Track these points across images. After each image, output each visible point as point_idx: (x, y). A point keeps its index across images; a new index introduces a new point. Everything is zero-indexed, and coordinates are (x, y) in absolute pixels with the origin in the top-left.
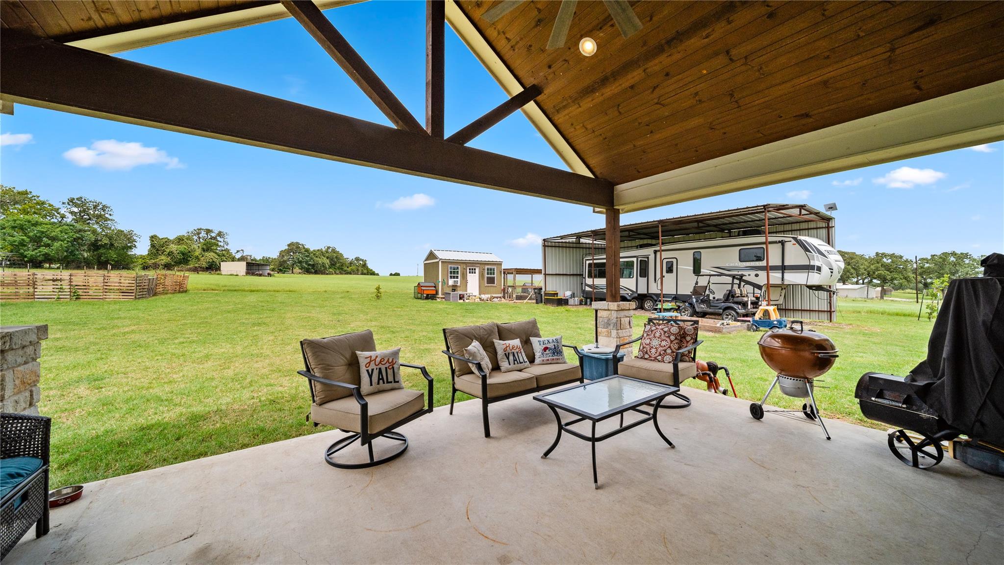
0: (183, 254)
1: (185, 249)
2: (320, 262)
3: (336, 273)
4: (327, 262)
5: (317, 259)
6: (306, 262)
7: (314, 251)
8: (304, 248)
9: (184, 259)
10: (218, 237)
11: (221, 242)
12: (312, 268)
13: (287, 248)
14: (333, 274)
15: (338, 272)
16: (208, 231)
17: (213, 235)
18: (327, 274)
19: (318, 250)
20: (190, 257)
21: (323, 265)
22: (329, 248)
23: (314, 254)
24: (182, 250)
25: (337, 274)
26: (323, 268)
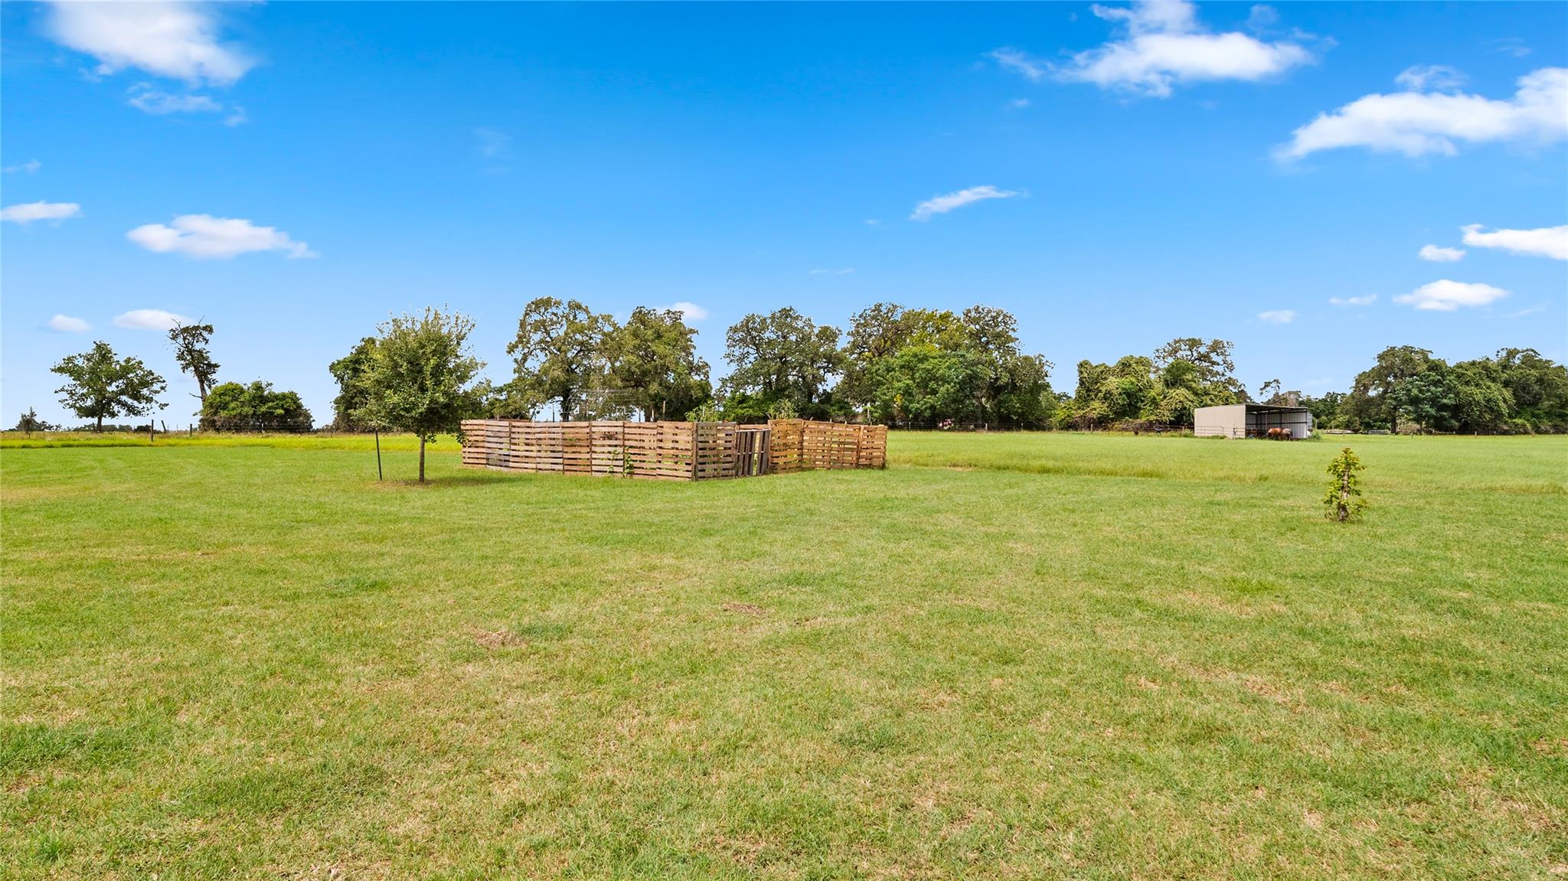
0: (1129, 395)
1: (1132, 383)
2: (1479, 397)
3: (1538, 431)
4: (1504, 397)
5: (1467, 389)
6: (1434, 401)
7: (1459, 366)
8: (1426, 360)
9: (1130, 404)
10: (1212, 355)
11: (1218, 364)
12: (1452, 417)
13: (1376, 364)
14: (1526, 433)
15: (1546, 424)
16: (1194, 343)
17: (1203, 350)
18: (1505, 433)
19: (1473, 363)
20: (1142, 401)
21: (1490, 406)
22: (1512, 354)
23: (1459, 377)
24: (1127, 387)
25: (1546, 432)
26: (1488, 417)
